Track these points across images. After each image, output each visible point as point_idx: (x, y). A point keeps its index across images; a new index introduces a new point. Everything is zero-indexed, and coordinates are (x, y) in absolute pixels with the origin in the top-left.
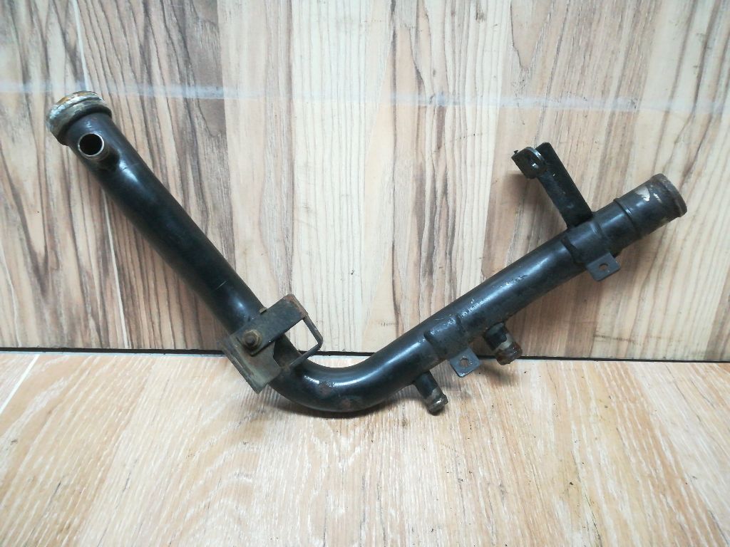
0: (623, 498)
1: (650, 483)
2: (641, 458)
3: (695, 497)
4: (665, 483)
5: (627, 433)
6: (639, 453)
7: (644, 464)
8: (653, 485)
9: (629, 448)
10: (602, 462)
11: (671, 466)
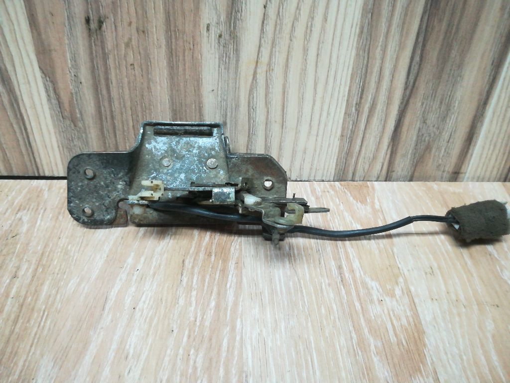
0: (139, 356)
1: (187, 333)
2: (193, 299)
3: (236, 353)
4: (207, 333)
5: (193, 267)
6: (194, 293)
7: (193, 308)
8: (189, 337)
9: (185, 285)
10: (140, 305)
11: (226, 309)
